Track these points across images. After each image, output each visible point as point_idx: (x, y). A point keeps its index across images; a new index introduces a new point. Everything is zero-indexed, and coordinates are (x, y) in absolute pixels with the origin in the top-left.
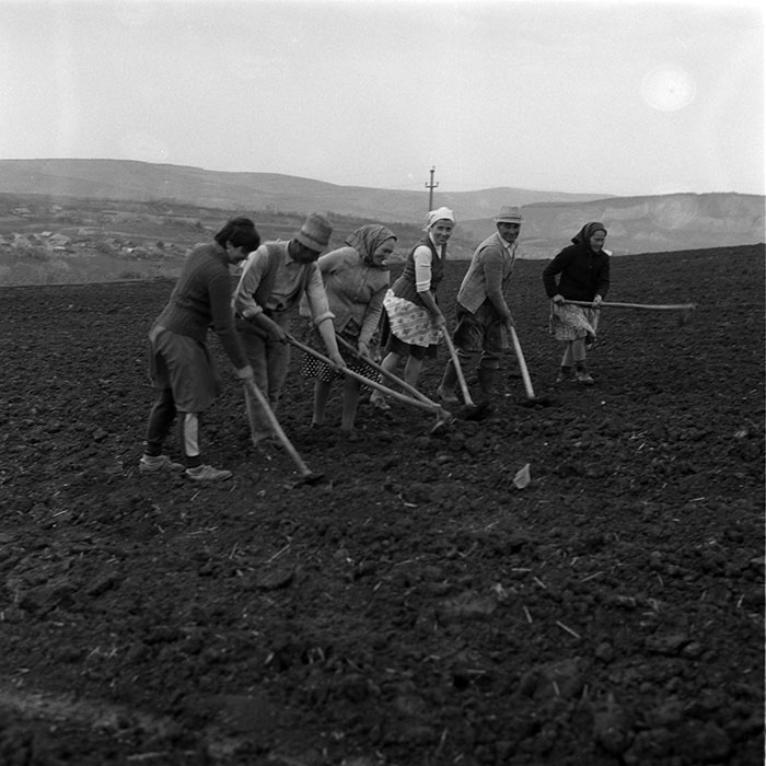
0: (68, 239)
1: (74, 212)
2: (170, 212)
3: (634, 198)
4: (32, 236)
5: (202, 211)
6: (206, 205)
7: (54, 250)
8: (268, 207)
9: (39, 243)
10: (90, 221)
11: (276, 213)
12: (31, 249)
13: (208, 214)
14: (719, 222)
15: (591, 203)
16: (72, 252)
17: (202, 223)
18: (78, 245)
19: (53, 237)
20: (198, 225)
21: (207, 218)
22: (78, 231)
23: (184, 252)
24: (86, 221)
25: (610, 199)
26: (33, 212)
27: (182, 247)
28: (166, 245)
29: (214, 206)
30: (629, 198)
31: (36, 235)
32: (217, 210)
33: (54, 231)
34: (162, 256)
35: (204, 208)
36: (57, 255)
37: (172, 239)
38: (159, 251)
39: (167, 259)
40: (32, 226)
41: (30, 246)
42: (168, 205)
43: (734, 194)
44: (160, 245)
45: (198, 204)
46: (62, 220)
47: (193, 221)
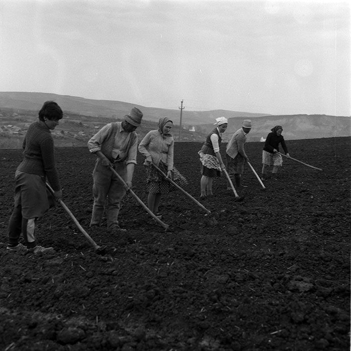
0: (20, 128)
1: (23, 116)
2: (68, 117)
3: (280, 116)
4: (3, 127)
5: (82, 117)
6: (84, 114)
7: (13, 134)
8: (113, 116)
9: (6, 130)
10: (30, 120)
11: (116, 119)
12: (3, 133)
13: (86, 119)
14: (317, 128)
15: (260, 118)
16: (22, 135)
17: (82, 122)
18: (24, 131)
19: (13, 127)
20: (81, 123)
21: (85, 121)
22: (24, 125)
23: (74, 136)
24: (29, 120)
25: (269, 116)
26: (5, 116)
27: (72, 133)
28: (65, 132)
29: (88, 115)
30: (277, 116)
31: (5, 126)
32: (90, 117)
33: (13, 125)
34: (63, 137)
35: (83, 116)
36: (14, 136)
37: (68, 130)
38: (62, 135)
39: (65, 139)
40: (4, 122)
41: (2, 131)
42: (67, 114)
43: (324, 115)
44: (62, 132)
45: (81, 114)
46: (17, 120)
47: (78, 122)
